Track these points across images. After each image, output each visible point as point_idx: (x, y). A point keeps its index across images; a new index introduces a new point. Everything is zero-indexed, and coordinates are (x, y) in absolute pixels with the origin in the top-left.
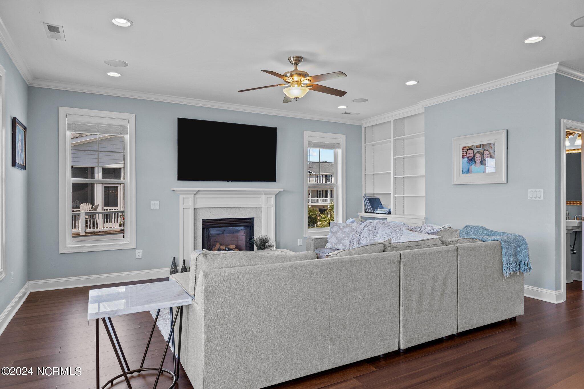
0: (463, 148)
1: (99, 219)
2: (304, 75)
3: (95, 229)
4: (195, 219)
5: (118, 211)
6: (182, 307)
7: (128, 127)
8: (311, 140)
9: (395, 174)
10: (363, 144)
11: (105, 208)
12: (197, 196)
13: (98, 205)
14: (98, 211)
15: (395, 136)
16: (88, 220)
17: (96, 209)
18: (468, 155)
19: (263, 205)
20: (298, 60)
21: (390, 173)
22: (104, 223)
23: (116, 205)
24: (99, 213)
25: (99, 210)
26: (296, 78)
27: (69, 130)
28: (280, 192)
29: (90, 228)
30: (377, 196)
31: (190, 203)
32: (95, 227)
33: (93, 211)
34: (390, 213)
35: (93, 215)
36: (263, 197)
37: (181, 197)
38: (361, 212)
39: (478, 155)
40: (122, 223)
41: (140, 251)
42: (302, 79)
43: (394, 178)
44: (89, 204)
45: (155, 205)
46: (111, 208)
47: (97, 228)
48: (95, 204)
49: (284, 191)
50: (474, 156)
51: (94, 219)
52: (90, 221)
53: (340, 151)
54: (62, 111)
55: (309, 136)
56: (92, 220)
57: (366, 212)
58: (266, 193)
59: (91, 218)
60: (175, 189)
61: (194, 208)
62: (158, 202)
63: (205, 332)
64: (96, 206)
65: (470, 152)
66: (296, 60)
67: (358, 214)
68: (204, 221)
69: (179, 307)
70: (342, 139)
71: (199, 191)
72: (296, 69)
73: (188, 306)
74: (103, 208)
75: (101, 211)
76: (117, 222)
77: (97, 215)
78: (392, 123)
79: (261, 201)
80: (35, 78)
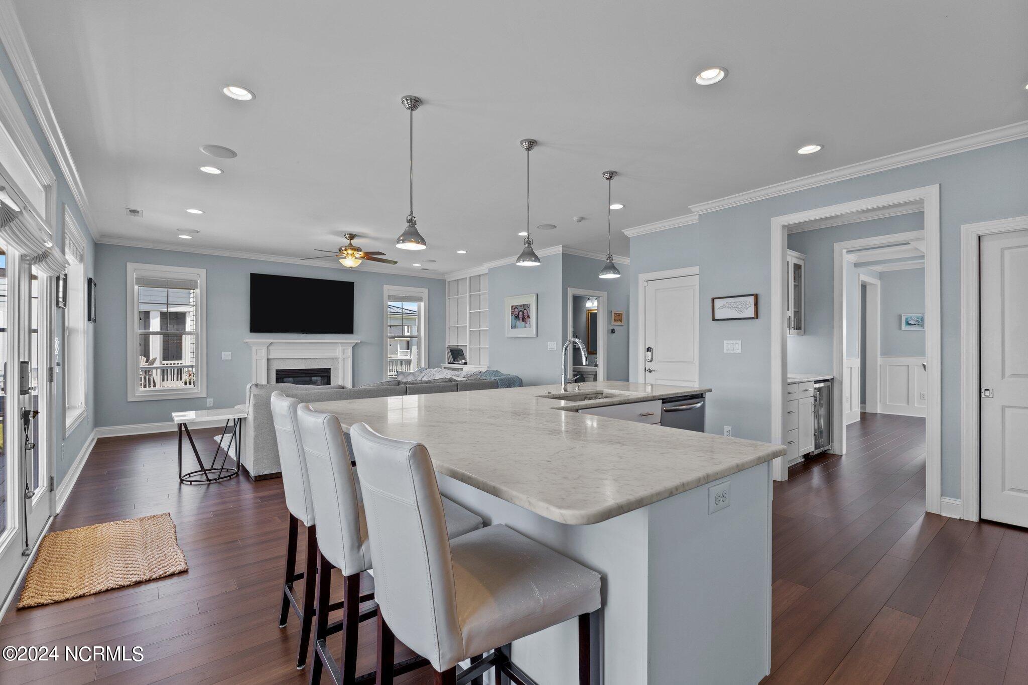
0: (512, 306)
1: (156, 375)
2: (358, 249)
3: (152, 387)
4: (268, 370)
5: (181, 365)
6: (241, 419)
7: (199, 281)
8: (392, 293)
9: (470, 327)
10: (447, 298)
11: (164, 362)
12: (270, 348)
13: (156, 359)
14: (155, 365)
15: (470, 292)
16: (143, 377)
17: (152, 363)
18: (515, 313)
19: (340, 356)
20: (352, 237)
21: (466, 326)
22: (163, 380)
23: (180, 357)
24: (157, 368)
25: (157, 364)
26: (350, 252)
27: (136, 284)
28: (357, 344)
29: (145, 386)
30: (461, 348)
31: (263, 353)
32: (152, 386)
33: (148, 365)
34: (466, 363)
35: (149, 371)
36: (340, 349)
37: (254, 349)
38: (445, 363)
39: (521, 313)
40: (188, 381)
41: (211, 400)
42: (355, 252)
43: (469, 331)
44: (143, 357)
45: (226, 355)
46: (173, 362)
47: (154, 386)
48: (151, 358)
49: (361, 342)
50: (519, 313)
51: (150, 375)
52: (145, 378)
53: (422, 304)
54: (130, 266)
55: (388, 289)
56: (147, 377)
57: (449, 363)
58: (342, 344)
59: (146, 374)
60: (247, 340)
61: (268, 359)
62: (230, 353)
63: (254, 431)
64: (153, 359)
65: (516, 310)
66: (350, 237)
67: (442, 365)
68: (278, 372)
69: (239, 418)
70: (424, 293)
71: (272, 343)
72: (351, 244)
73: (245, 418)
74: (161, 363)
75: (159, 366)
76: (181, 379)
77: (154, 371)
78: (468, 278)
79: (338, 352)
80: (103, 236)
